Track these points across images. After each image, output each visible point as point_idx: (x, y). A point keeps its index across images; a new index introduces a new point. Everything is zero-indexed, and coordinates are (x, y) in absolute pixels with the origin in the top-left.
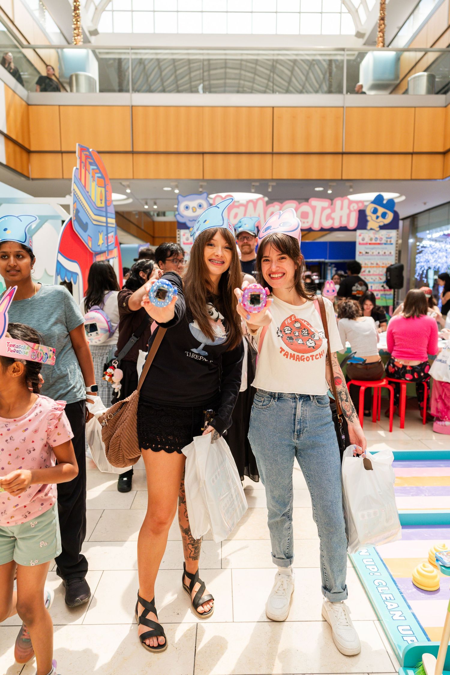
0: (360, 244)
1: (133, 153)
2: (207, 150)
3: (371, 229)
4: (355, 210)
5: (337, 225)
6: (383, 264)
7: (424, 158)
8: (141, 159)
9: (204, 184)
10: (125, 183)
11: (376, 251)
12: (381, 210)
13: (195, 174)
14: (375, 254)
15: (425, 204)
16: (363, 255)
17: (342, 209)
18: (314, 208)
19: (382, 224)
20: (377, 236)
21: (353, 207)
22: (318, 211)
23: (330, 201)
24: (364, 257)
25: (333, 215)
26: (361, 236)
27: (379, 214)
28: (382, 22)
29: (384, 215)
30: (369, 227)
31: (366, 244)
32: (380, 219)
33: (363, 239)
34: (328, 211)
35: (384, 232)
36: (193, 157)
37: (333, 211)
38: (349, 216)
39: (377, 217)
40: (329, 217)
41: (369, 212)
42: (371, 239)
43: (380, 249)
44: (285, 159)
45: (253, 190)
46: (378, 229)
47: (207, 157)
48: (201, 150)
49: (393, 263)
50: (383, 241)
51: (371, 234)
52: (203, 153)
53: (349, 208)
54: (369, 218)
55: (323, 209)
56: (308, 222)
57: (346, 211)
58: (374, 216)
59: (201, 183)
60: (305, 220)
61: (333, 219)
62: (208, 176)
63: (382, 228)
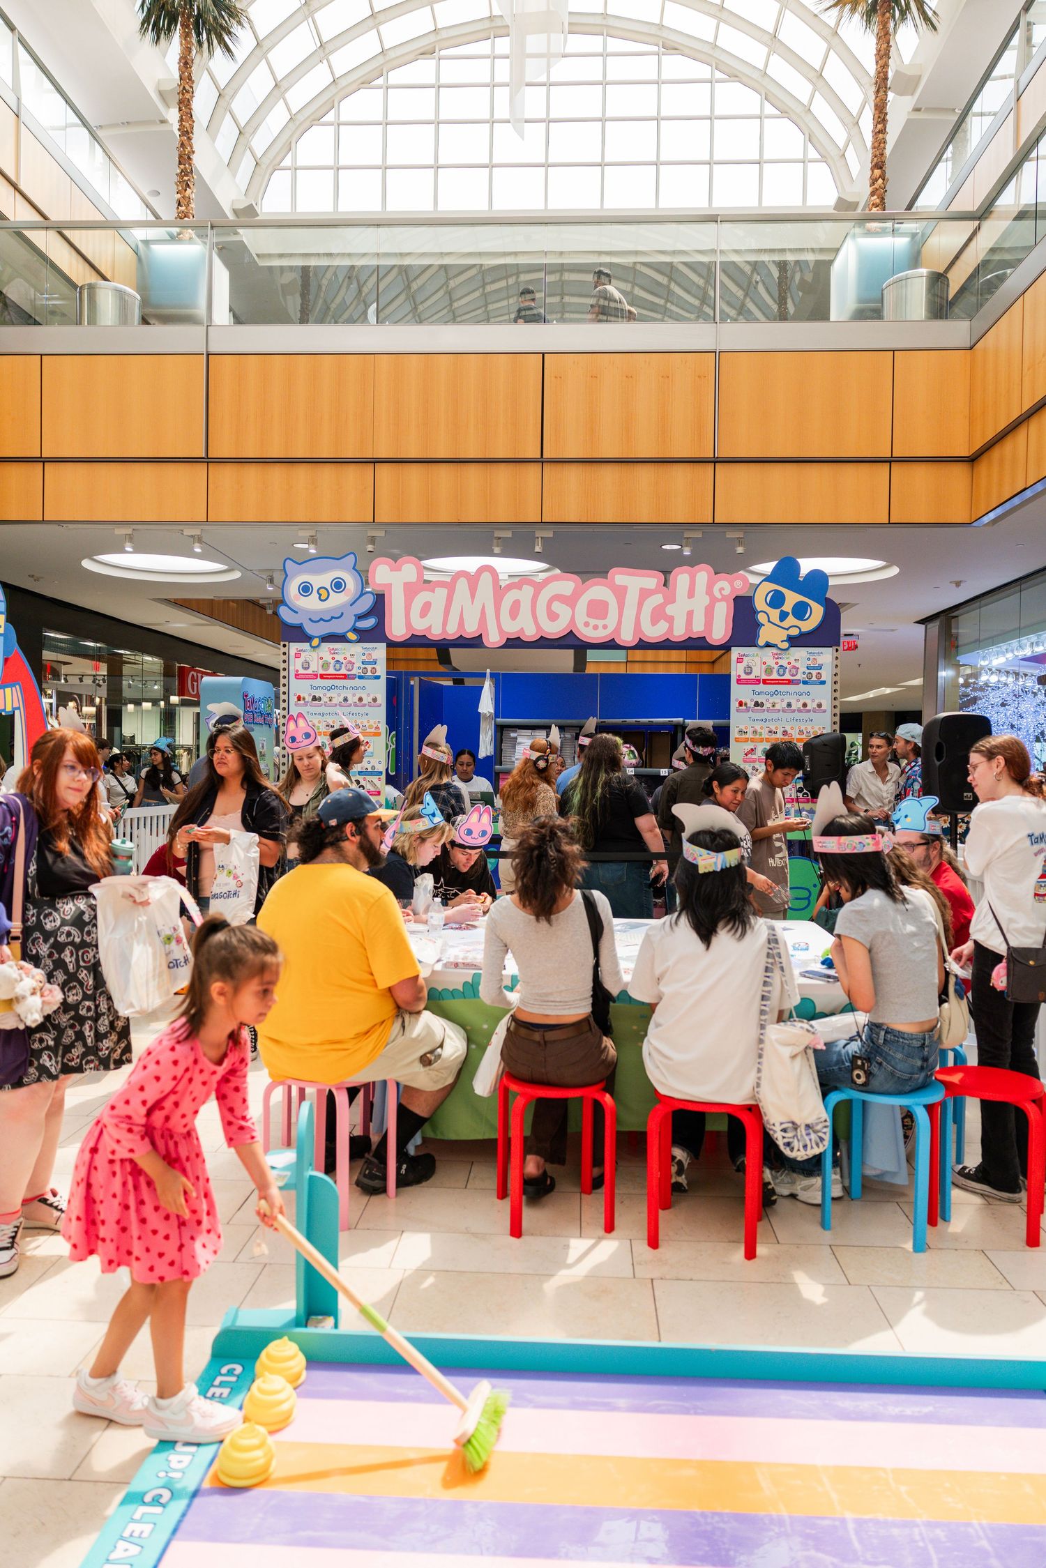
0: (739, 681)
1: (207, 460)
2: (383, 454)
3: (768, 645)
4: (724, 598)
5: (679, 633)
6: (801, 732)
7: (921, 471)
8: (225, 475)
9: (380, 534)
10: (189, 531)
11: (782, 701)
12: (792, 598)
13: (355, 509)
14: (778, 707)
15: (958, 584)
16: (748, 710)
17: (691, 594)
18: (620, 593)
19: (795, 632)
20: (783, 662)
21: (722, 589)
22: (632, 598)
23: (662, 576)
24: (750, 714)
25: (670, 610)
26: (743, 662)
27: (788, 607)
28: (877, 172)
29: (800, 611)
30: (761, 642)
31: (757, 681)
32: (791, 620)
33: (748, 670)
34: (657, 599)
35: (801, 653)
36: (351, 470)
37: (670, 599)
38: (709, 612)
39: (783, 616)
40: (658, 614)
41: (760, 603)
42: (769, 670)
43: (793, 696)
44: (573, 475)
45: (497, 550)
46: (786, 645)
47: (384, 471)
48: (369, 455)
49: (828, 730)
50: (799, 676)
51: (768, 656)
52: (375, 462)
53: (709, 591)
54: (762, 618)
55: (644, 594)
56: (605, 627)
57: (702, 600)
58: (775, 614)
59: (371, 533)
60: (600, 623)
61: (670, 620)
62: (382, 517)
63: (796, 641)
